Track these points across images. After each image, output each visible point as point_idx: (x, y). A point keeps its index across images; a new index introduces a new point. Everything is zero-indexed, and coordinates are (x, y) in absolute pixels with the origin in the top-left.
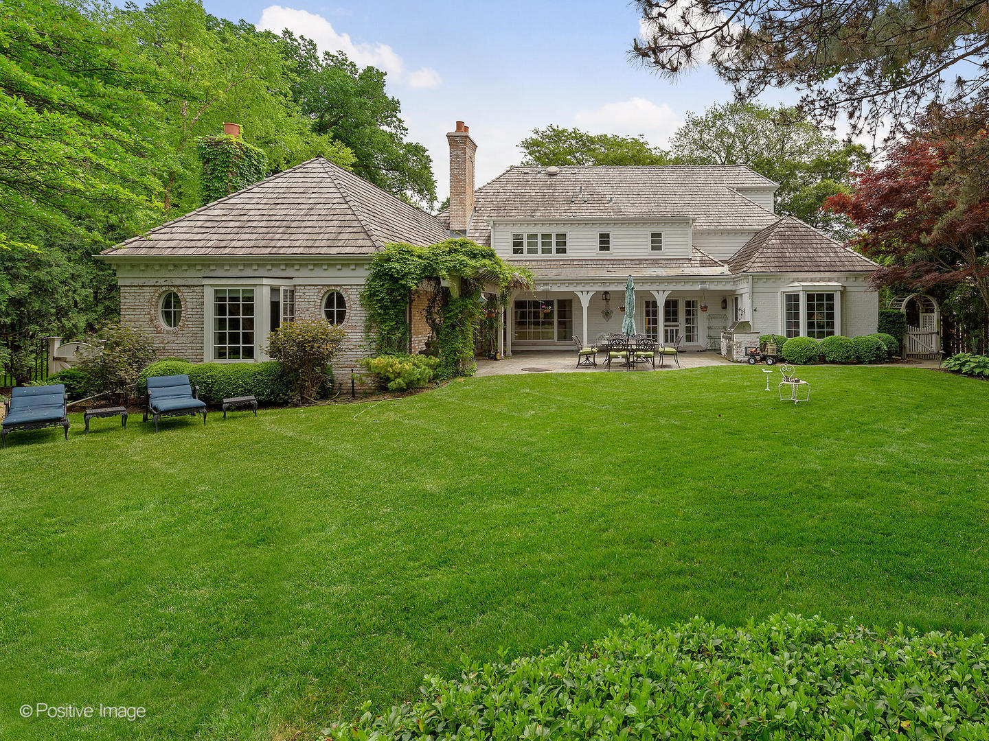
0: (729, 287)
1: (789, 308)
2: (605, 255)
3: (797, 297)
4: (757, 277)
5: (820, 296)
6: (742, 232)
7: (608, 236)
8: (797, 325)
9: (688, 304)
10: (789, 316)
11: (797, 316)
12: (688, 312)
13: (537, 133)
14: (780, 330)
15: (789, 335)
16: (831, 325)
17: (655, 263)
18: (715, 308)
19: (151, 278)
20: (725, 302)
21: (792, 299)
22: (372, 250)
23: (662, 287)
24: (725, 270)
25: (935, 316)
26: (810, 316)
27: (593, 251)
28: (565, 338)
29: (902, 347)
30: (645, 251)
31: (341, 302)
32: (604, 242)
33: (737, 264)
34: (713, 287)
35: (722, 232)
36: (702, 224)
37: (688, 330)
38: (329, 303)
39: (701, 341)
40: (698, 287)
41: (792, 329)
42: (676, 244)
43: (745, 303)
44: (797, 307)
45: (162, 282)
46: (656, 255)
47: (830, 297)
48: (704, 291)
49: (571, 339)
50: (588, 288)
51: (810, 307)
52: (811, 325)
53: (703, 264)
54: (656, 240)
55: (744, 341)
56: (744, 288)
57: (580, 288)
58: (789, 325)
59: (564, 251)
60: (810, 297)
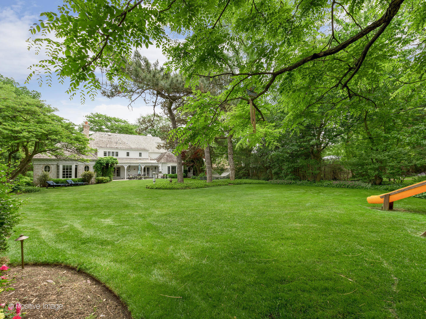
0: (157, 165)
1: (168, 169)
2: (128, 157)
3: (170, 167)
4: (163, 163)
5: (174, 167)
6: (159, 153)
7: (129, 153)
8: (170, 172)
9: (148, 168)
10: (168, 170)
11: (170, 170)
12: (148, 170)
13: (92, 114)
14: (167, 173)
15: (168, 174)
16: (175, 172)
17: (140, 159)
18: (154, 169)
19: (43, 163)
20: (156, 168)
21: (169, 167)
22: (96, 159)
23: (143, 165)
24: (155, 161)
25: (192, 170)
26: (172, 170)
27: (125, 156)
28: (118, 176)
29: (187, 175)
30: (138, 157)
31: (88, 168)
32: (128, 154)
33: (159, 160)
34: (154, 165)
35: (155, 153)
36: (150, 151)
37: (148, 173)
38: (85, 168)
39: (151, 176)
40: (151, 165)
41: (169, 172)
42: (145, 155)
43: (160, 168)
44: (170, 169)
45: (46, 164)
46: (140, 157)
47: (175, 167)
48: (152, 166)
49: (120, 176)
50: (126, 165)
51: (172, 169)
52: (172, 172)
53: (151, 160)
54: (140, 154)
55: (160, 175)
56: (160, 165)
57: (125, 165)
58: (168, 172)
59: (118, 156)
60: (172, 167)
